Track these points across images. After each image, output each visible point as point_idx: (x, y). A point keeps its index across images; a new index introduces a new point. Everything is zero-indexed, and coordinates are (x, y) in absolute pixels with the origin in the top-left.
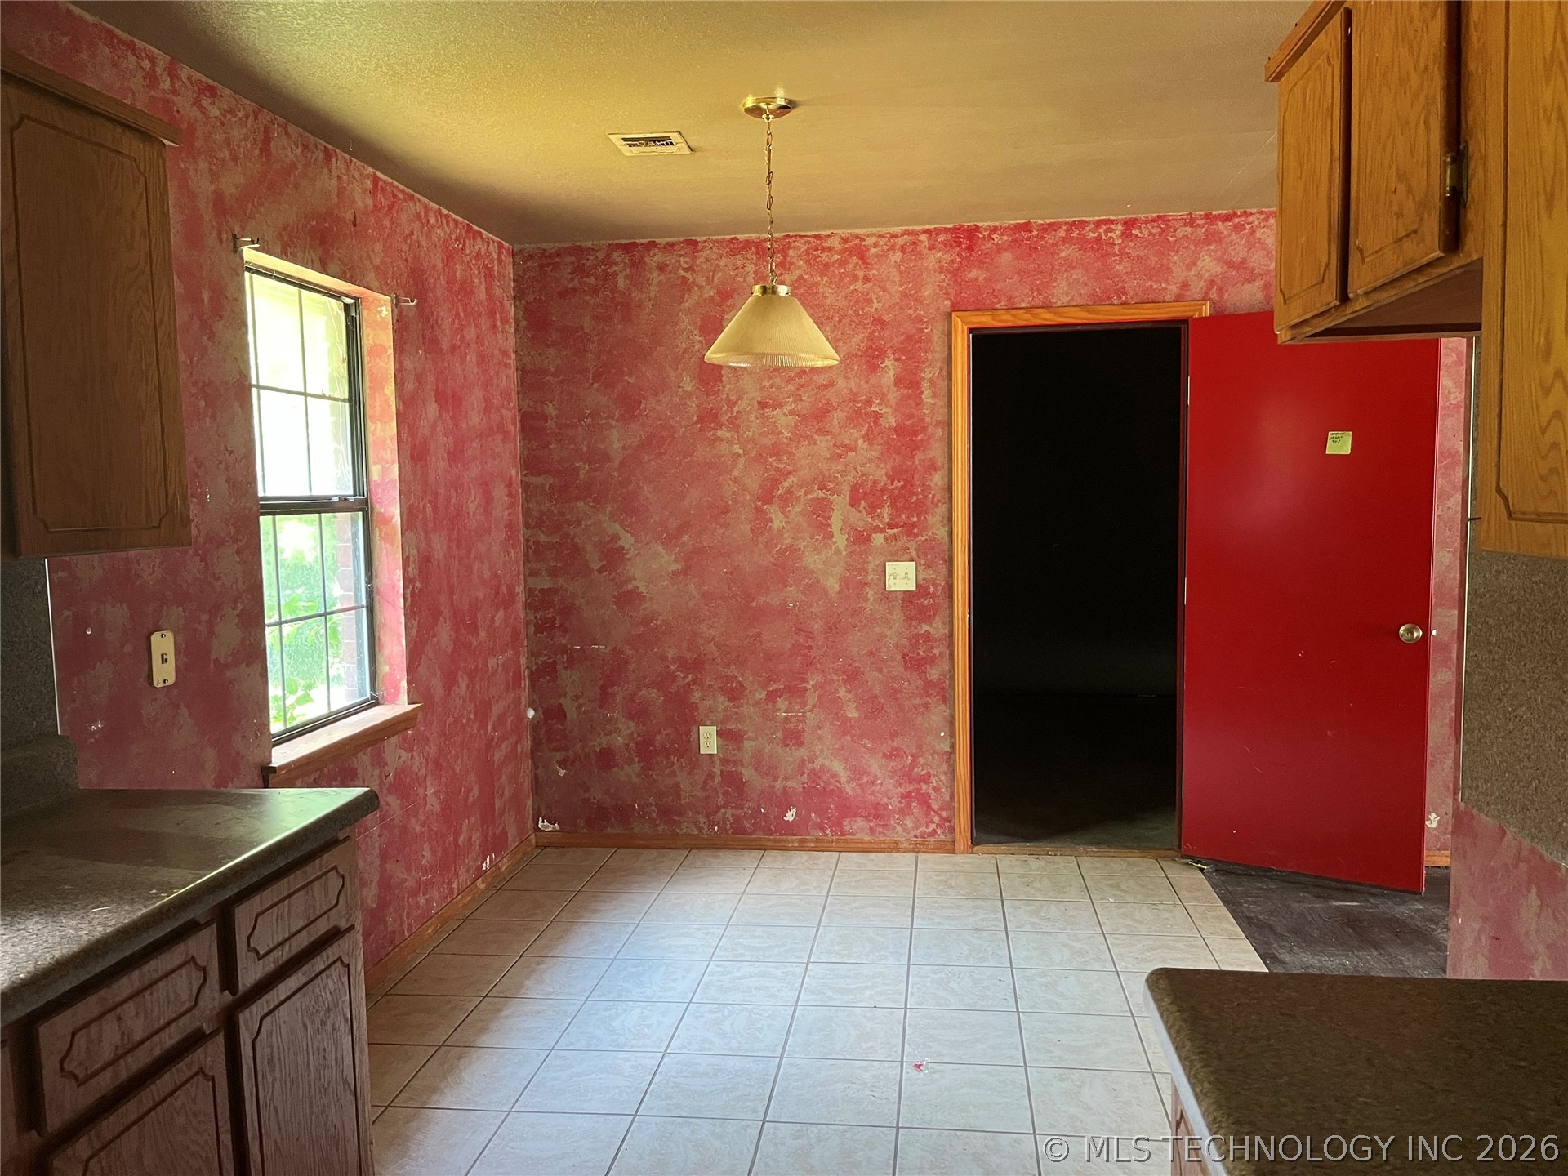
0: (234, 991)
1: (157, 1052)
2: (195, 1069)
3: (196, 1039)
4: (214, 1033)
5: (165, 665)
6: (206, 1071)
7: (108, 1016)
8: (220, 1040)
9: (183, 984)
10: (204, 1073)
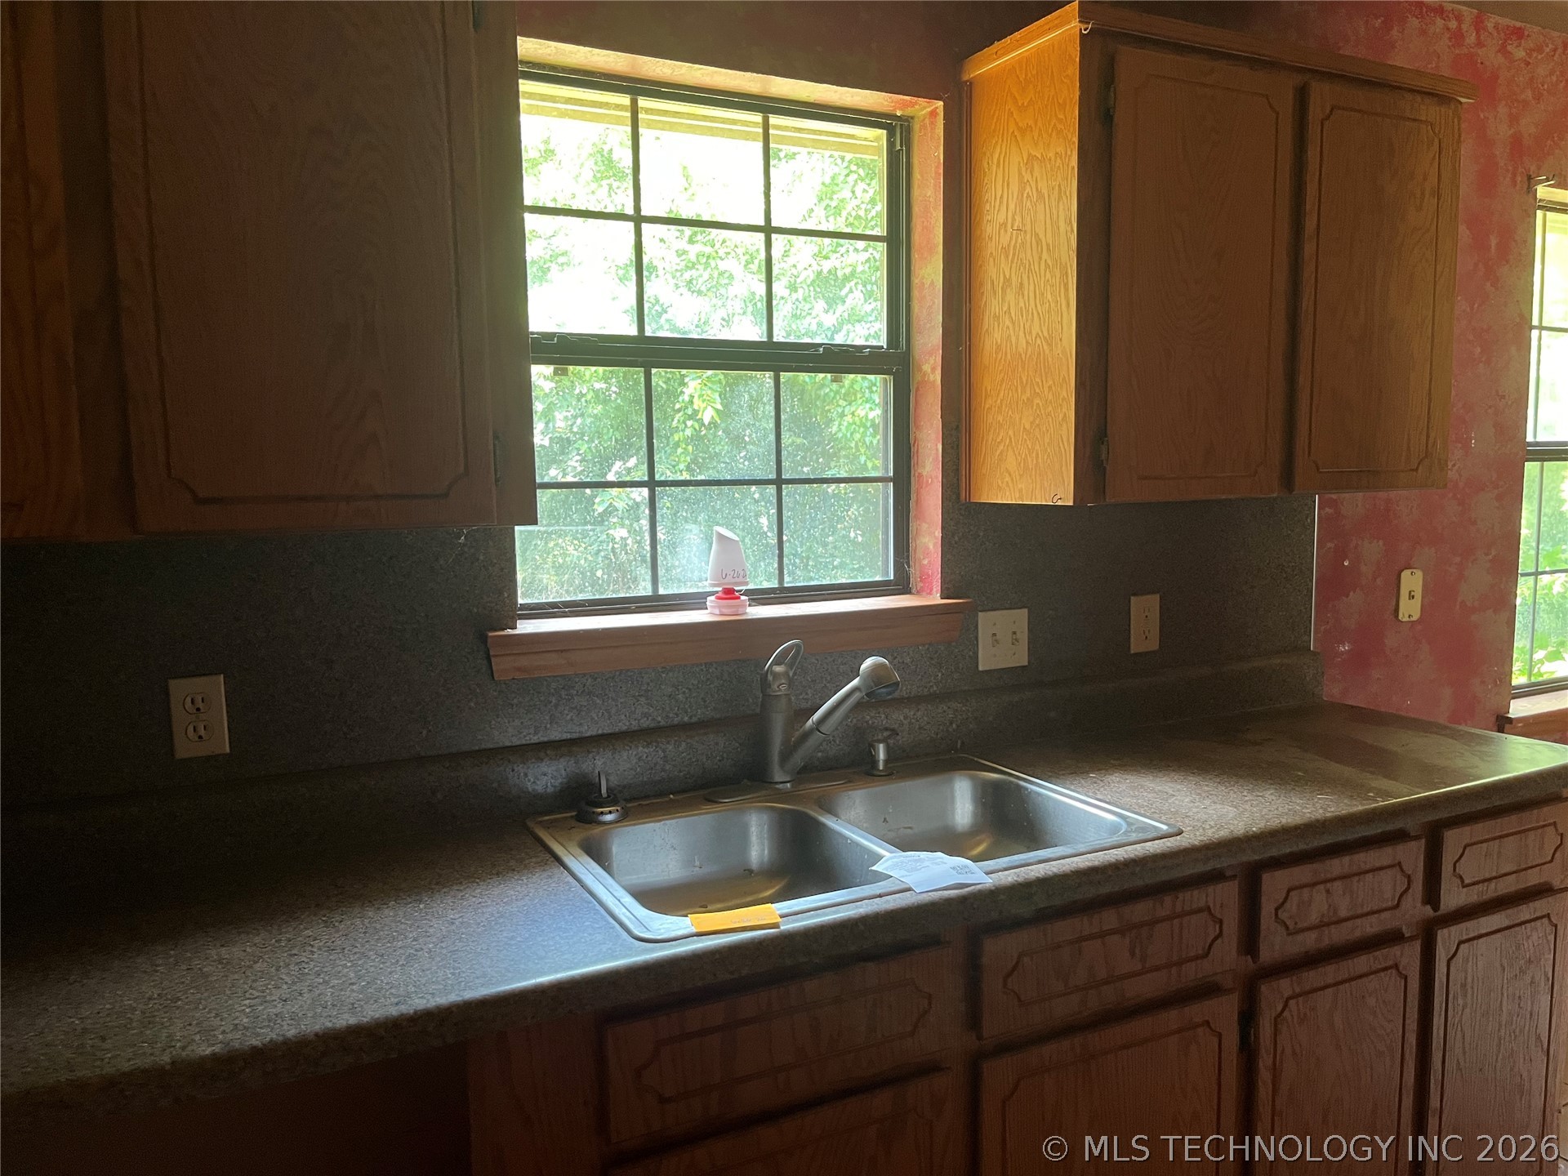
0: (1436, 908)
1: (1358, 934)
2: (1391, 963)
3: (1393, 937)
4: (1412, 938)
5: (1412, 601)
6: (1401, 969)
7: (1322, 887)
8: (1417, 946)
9: (1387, 886)
10: (1398, 969)
